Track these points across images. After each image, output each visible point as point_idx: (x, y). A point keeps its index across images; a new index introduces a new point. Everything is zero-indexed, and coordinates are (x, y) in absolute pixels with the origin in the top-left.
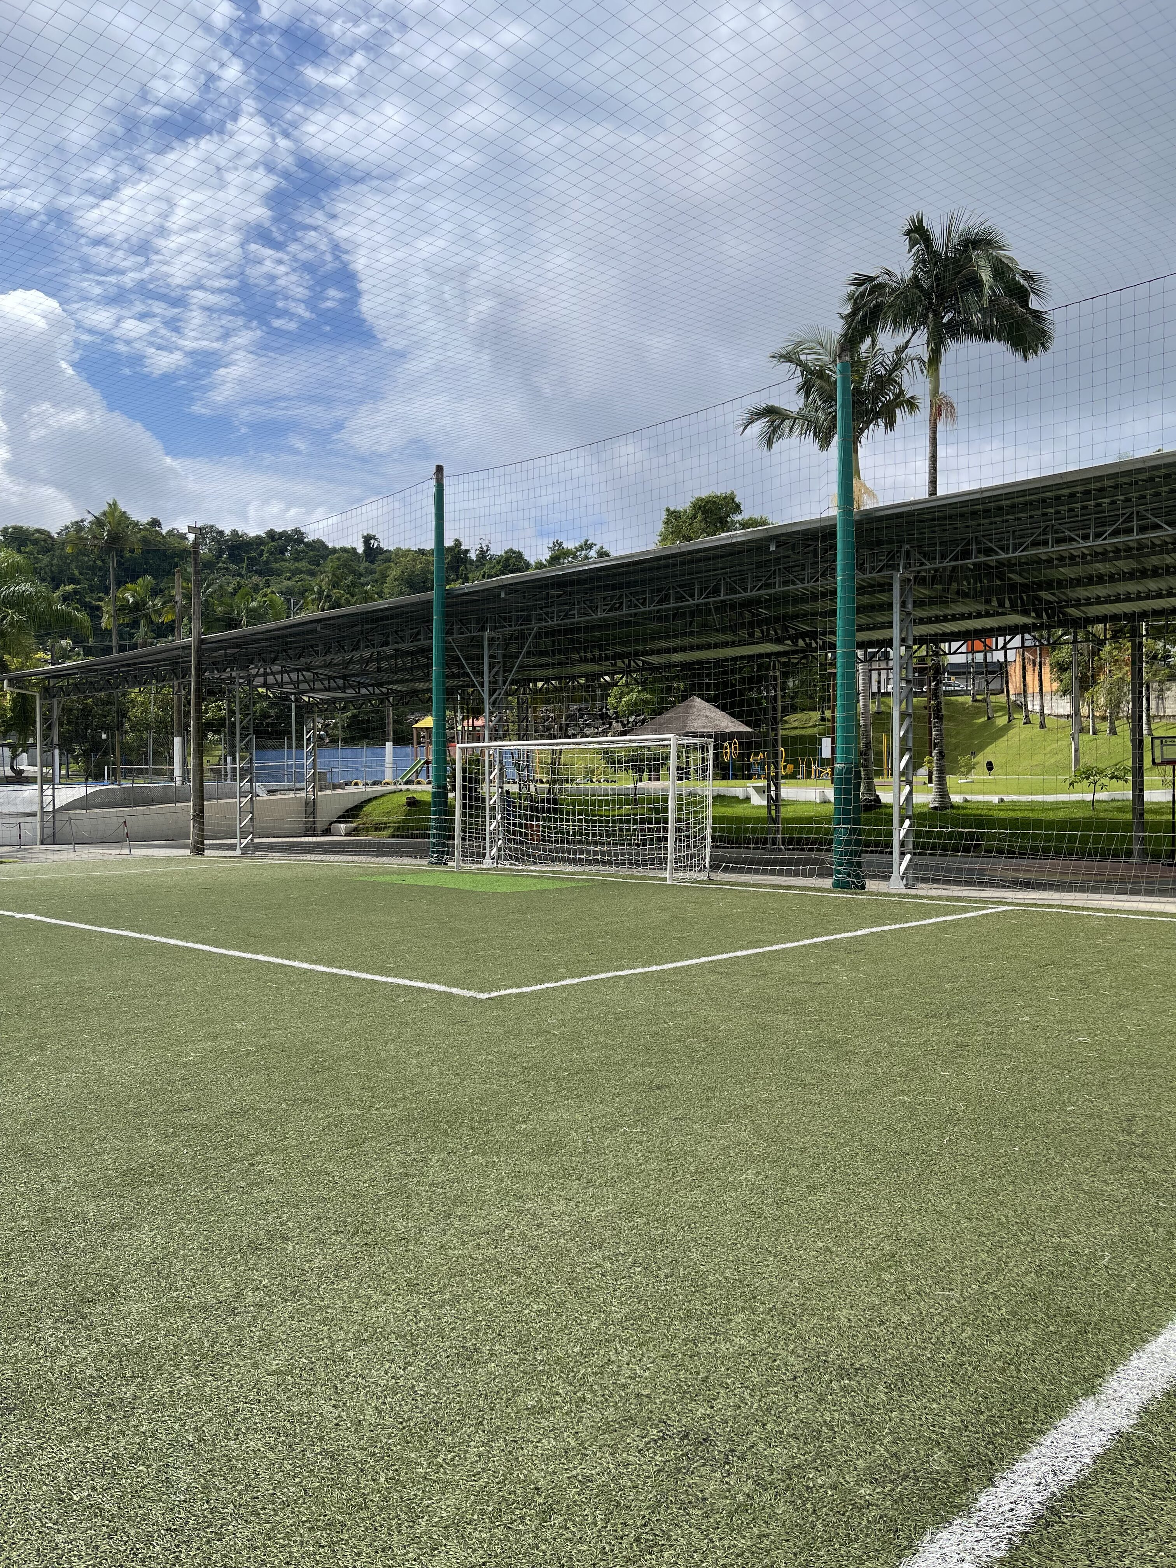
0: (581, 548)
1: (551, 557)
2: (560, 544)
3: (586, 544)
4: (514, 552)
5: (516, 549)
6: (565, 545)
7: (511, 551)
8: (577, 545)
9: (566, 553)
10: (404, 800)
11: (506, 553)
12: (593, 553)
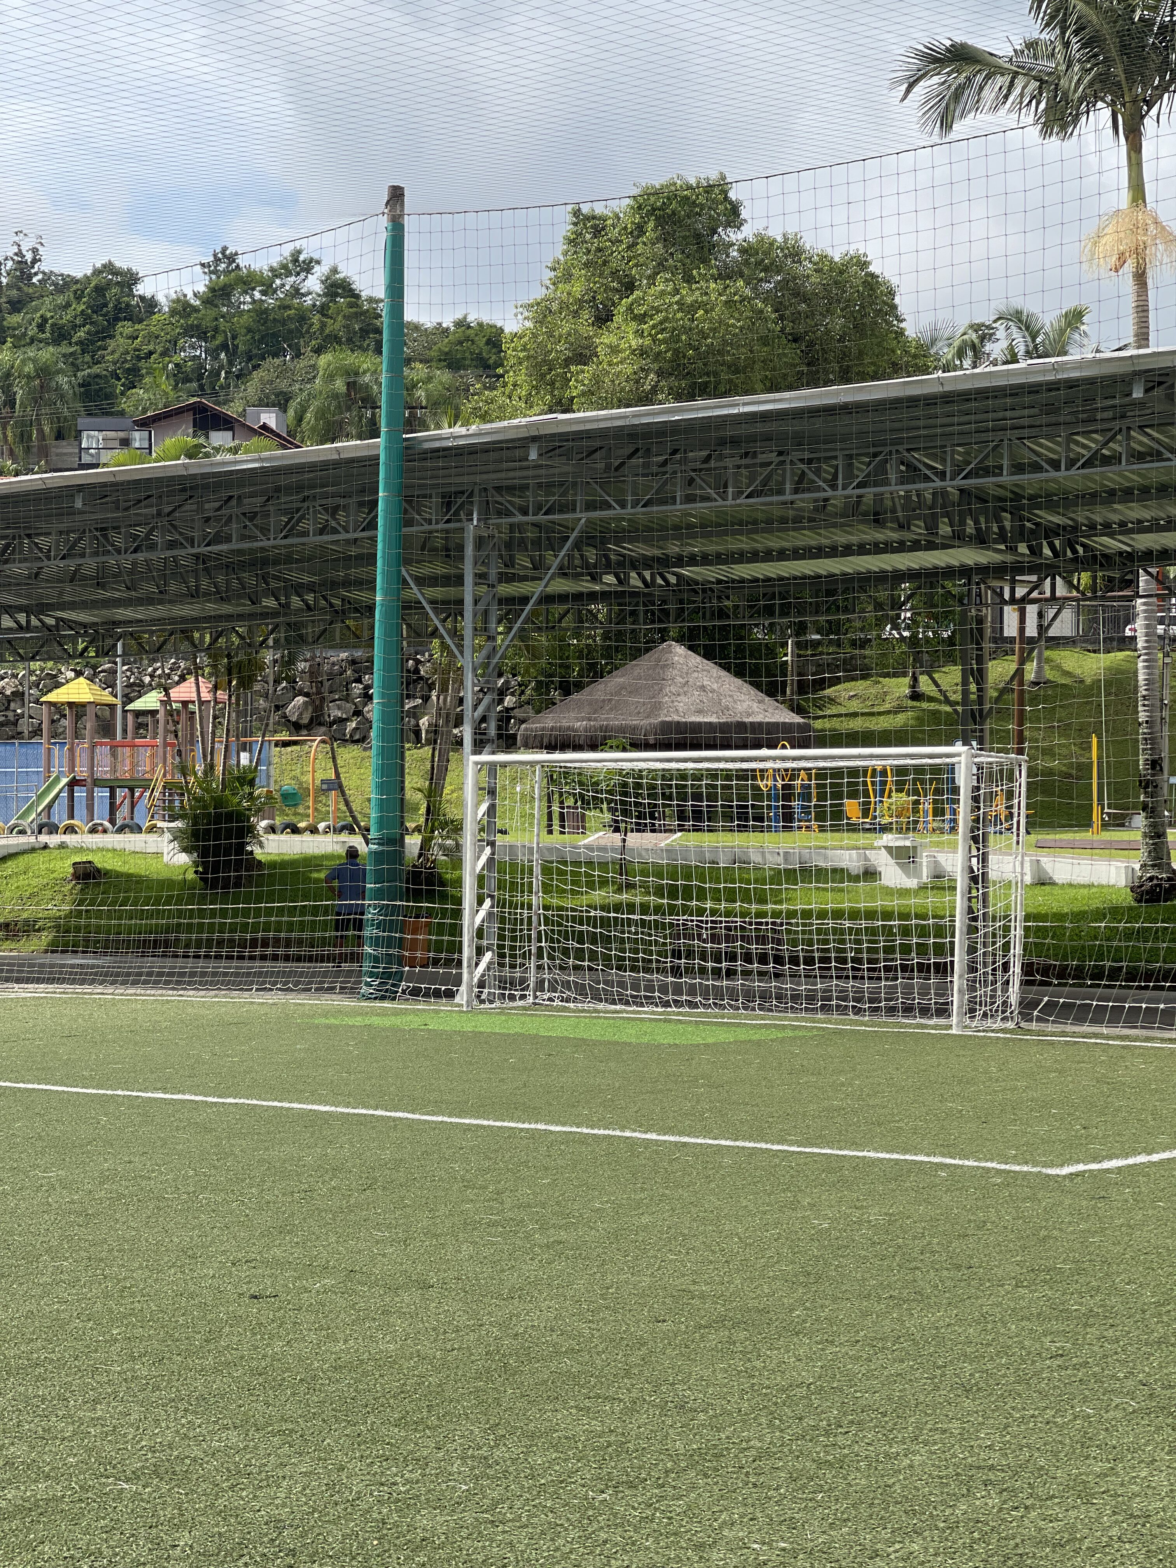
0: (283, 270)
1: (212, 289)
2: (232, 258)
3: (295, 261)
4: (116, 272)
5: (121, 263)
6: (242, 261)
7: (109, 267)
8: (275, 262)
9: (248, 282)
10: (65, 867)
11: (97, 272)
12: (313, 284)
